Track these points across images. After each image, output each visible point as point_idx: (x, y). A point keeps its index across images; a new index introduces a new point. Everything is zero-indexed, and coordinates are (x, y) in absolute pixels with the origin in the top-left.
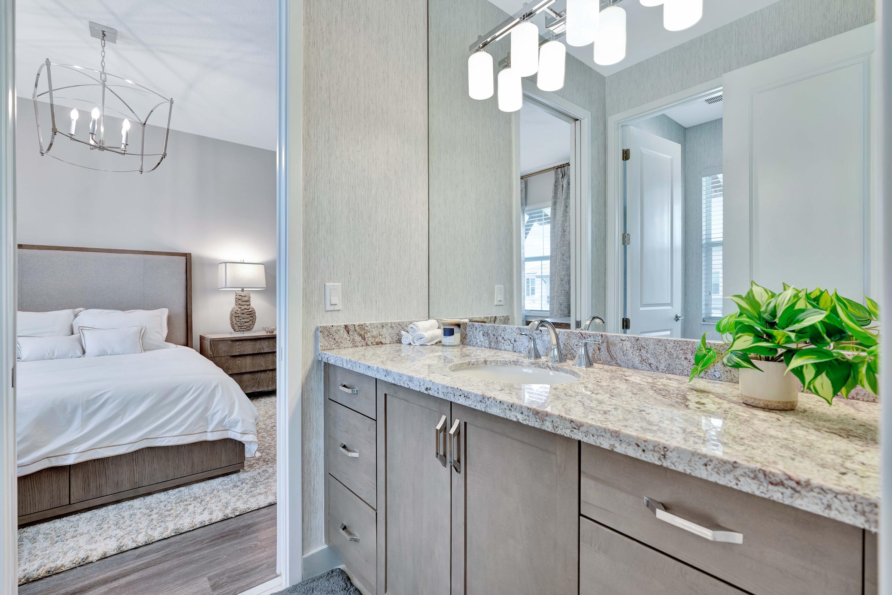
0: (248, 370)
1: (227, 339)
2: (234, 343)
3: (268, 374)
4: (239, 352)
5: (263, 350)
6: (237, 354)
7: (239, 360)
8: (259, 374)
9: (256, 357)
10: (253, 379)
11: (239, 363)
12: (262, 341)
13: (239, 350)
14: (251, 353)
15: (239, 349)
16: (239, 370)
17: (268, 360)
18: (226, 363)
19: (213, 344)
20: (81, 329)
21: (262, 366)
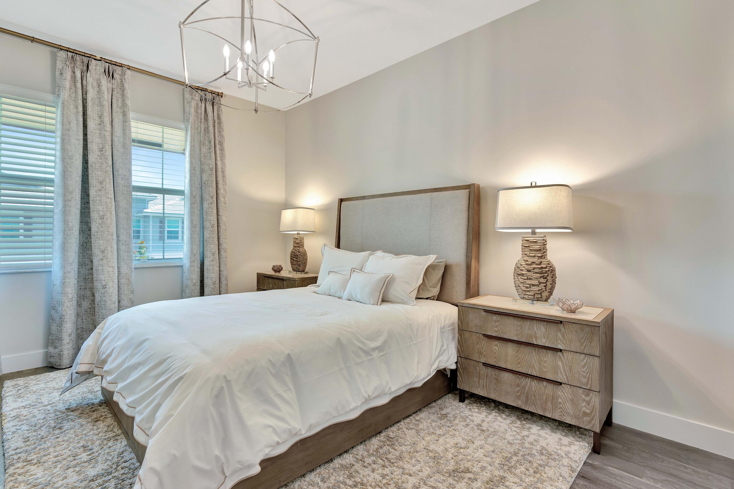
0: (509, 367)
1: (480, 307)
2: (490, 316)
3: (545, 387)
4: (496, 332)
5: (536, 340)
6: (494, 334)
7: (496, 345)
8: (529, 380)
9: (523, 349)
10: (518, 385)
11: (495, 349)
12: (535, 321)
13: (497, 329)
14: (515, 338)
15: (496, 327)
16: (495, 362)
17: (545, 362)
18: (478, 343)
19: (462, 311)
20: (354, 271)
21: (534, 367)
